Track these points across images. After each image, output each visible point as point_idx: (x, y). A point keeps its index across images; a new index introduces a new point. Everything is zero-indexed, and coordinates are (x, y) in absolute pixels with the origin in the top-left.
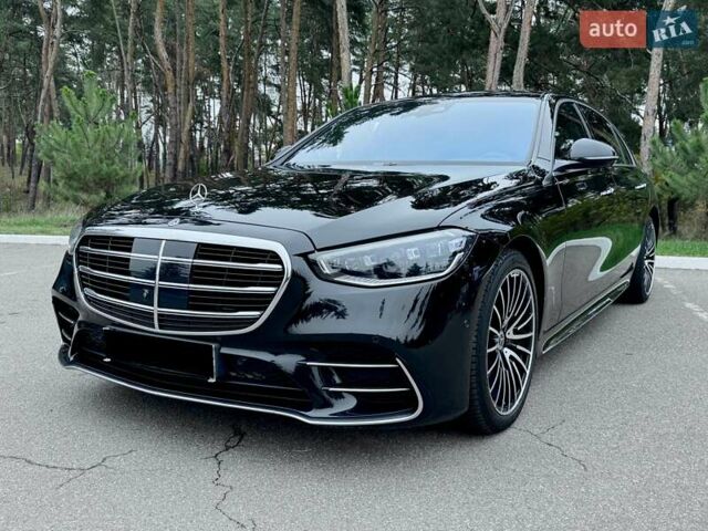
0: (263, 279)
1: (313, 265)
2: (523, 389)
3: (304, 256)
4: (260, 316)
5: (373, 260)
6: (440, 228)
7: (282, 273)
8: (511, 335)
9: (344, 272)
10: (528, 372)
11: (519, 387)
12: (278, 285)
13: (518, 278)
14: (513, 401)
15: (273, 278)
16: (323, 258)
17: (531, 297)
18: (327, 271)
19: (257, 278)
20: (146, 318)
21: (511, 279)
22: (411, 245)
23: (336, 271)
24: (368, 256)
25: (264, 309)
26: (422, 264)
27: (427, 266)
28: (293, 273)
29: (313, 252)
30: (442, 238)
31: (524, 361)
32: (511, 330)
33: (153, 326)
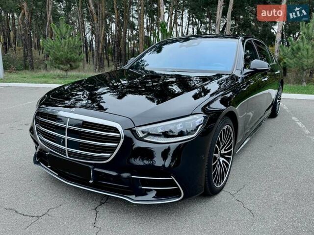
0: (112, 140)
1: (134, 132)
2: (228, 173)
3: (130, 129)
4: (111, 156)
6: (192, 114)
7: (120, 137)
8: (223, 152)
10: (230, 165)
11: (226, 172)
13: (227, 129)
14: (223, 179)
15: (116, 140)
16: (139, 130)
17: (232, 134)
18: (141, 135)
19: (108, 139)
20: (63, 151)
21: (224, 130)
22: (179, 123)
28: (125, 136)
29: (134, 127)
30: (192, 120)
31: (228, 161)
32: (223, 150)
33: (66, 155)
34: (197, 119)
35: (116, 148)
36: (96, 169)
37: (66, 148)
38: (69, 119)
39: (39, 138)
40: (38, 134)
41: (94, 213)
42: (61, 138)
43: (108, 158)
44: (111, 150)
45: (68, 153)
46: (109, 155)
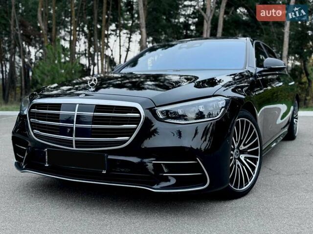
0: (130, 121)
3: (150, 109)
4: (129, 139)
7: (140, 118)
9: (169, 117)
12: (138, 124)
15: (136, 121)
16: (159, 110)
18: (161, 117)
19: (127, 121)
20: (69, 143)
22: (200, 104)
23: (165, 117)
24: (180, 109)
28: (145, 118)
30: (214, 101)
33: (72, 147)
34: (220, 101)
35: (135, 129)
36: (110, 157)
37: (74, 138)
38: (78, 105)
40: (33, 129)
42: (67, 127)
43: (125, 142)
44: (129, 132)
45: (76, 144)
46: (127, 138)
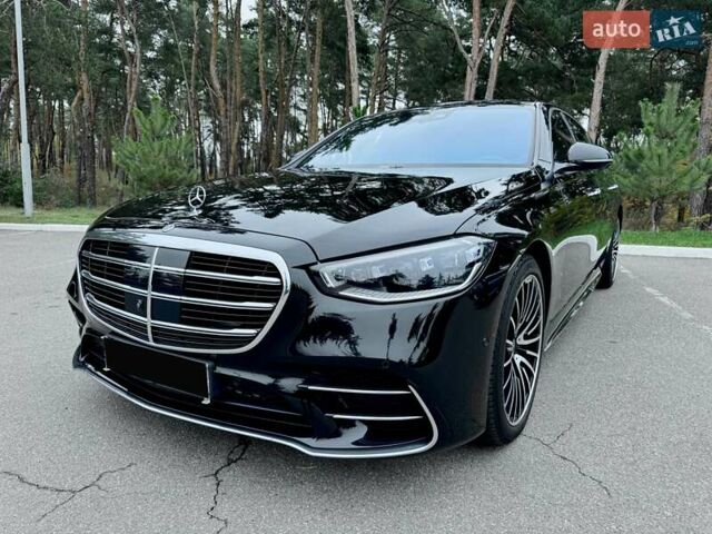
0: (260, 293)
1: (315, 277)
2: (531, 393)
3: (306, 267)
4: (257, 334)
5: (382, 270)
6: (456, 235)
7: (281, 287)
8: (521, 341)
9: (351, 284)
10: (535, 374)
11: (528, 391)
12: (277, 301)
13: (531, 283)
14: (523, 408)
15: (271, 293)
16: (327, 270)
18: (332, 284)
19: (252, 293)
20: (141, 330)
21: (525, 285)
22: (423, 255)
23: (340, 283)
24: (376, 266)
25: (262, 326)
26: (435, 276)
27: (441, 277)
28: (293, 286)
29: (316, 263)
30: (458, 247)
31: (532, 365)
32: (521, 336)
33: (147, 339)
35: (270, 312)
36: (220, 370)
37: (148, 321)
38: (157, 250)
39: (88, 302)
40: (86, 292)
41: (211, 482)
42: (136, 296)
43: (250, 339)
44: (257, 319)
45: (153, 333)
46: (253, 331)
